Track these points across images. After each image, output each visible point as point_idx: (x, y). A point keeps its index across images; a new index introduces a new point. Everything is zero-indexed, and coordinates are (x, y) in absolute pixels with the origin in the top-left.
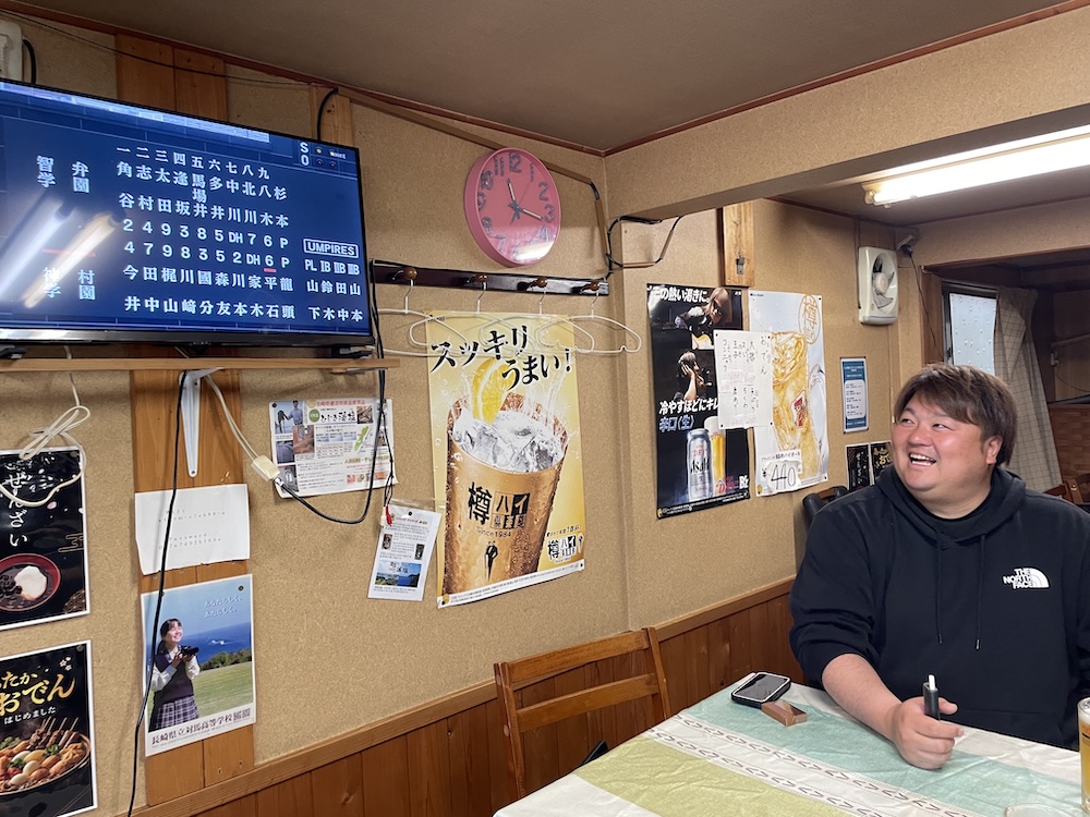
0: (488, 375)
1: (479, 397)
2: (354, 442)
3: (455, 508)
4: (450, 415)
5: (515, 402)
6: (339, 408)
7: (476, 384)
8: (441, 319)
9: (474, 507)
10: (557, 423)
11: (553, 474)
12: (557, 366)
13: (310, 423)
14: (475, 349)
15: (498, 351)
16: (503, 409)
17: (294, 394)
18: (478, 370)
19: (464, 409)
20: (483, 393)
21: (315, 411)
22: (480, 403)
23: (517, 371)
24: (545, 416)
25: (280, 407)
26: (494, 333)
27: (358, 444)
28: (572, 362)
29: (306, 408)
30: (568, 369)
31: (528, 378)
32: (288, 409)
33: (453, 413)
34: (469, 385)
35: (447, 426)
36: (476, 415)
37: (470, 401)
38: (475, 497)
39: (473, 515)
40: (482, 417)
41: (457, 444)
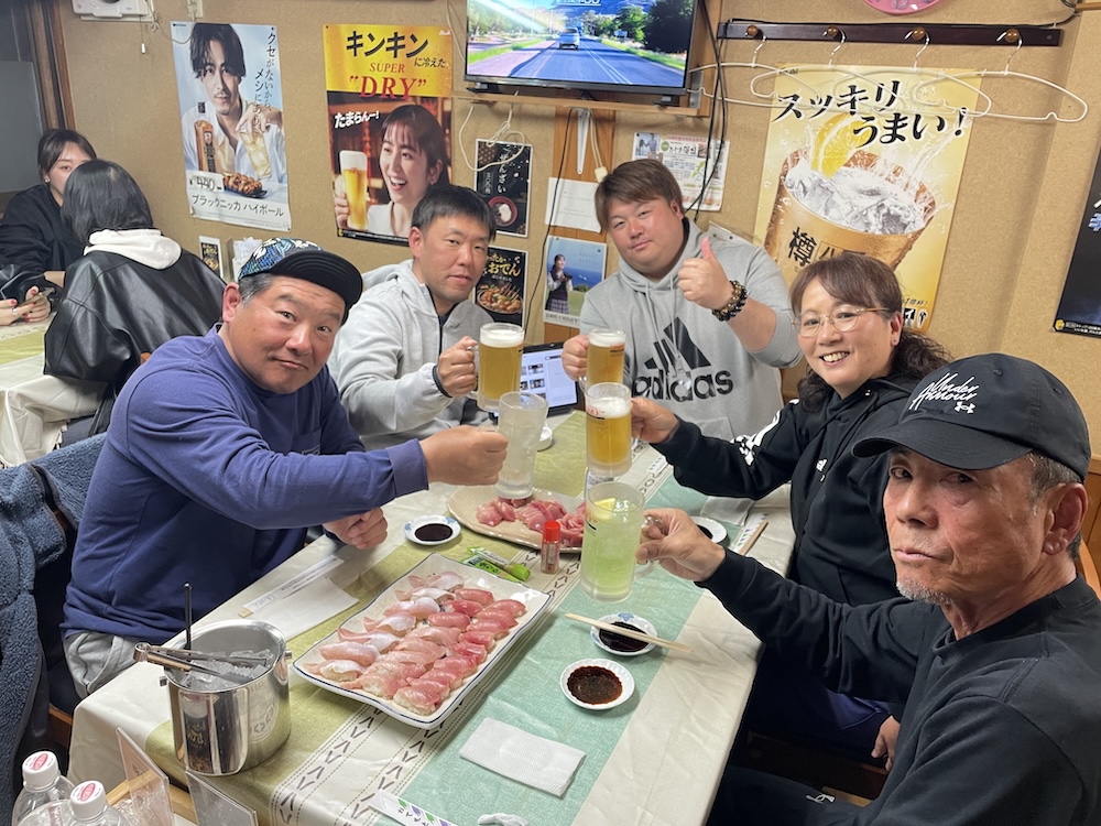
0: (837, 129)
1: (822, 151)
2: (692, 172)
3: (775, 244)
4: (786, 163)
5: (869, 161)
6: (684, 143)
7: (821, 137)
8: (793, 72)
9: (795, 249)
10: (922, 189)
11: (903, 242)
12: (940, 127)
13: (661, 151)
14: (826, 105)
15: (853, 107)
16: (847, 165)
17: (652, 127)
18: (827, 124)
19: (802, 159)
20: (827, 147)
21: (666, 143)
22: (822, 157)
23: (875, 130)
24: (905, 180)
25: (641, 137)
26: (853, 88)
27: (695, 174)
28: (966, 126)
29: (660, 140)
30: (958, 133)
31: (890, 138)
32: (647, 139)
33: (789, 161)
34: (813, 137)
35: (781, 172)
36: (814, 166)
37: (811, 153)
38: (798, 241)
39: (793, 256)
40: (820, 169)
41: (788, 190)
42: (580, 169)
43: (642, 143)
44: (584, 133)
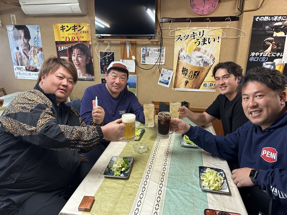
0: (191, 43)
1: (188, 48)
2: (157, 55)
3: (178, 71)
4: (179, 51)
5: (199, 50)
6: (154, 49)
7: (187, 45)
8: (179, 30)
9: (183, 72)
10: (212, 55)
11: (208, 68)
12: (214, 41)
13: (148, 51)
14: (188, 37)
15: (194, 37)
17: (146, 45)
18: (188, 41)
19: (183, 50)
20: (189, 47)
21: (150, 49)
22: (188, 49)
23: (200, 42)
24: (208, 53)
25: (143, 48)
26: (194, 33)
27: (157, 56)
28: (220, 40)
29: (148, 48)
30: (218, 42)
31: (203, 44)
32: (145, 48)
33: (180, 51)
34: (185, 45)
35: (178, 54)
36: (186, 52)
37: (185, 49)
38: (184, 70)
39: (183, 74)
40: (188, 52)
41: (180, 58)
42: (128, 56)
43: (143, 49)
44: (128, 48)
